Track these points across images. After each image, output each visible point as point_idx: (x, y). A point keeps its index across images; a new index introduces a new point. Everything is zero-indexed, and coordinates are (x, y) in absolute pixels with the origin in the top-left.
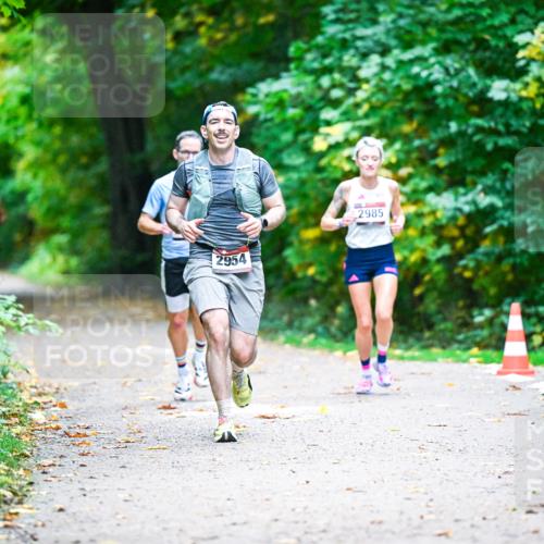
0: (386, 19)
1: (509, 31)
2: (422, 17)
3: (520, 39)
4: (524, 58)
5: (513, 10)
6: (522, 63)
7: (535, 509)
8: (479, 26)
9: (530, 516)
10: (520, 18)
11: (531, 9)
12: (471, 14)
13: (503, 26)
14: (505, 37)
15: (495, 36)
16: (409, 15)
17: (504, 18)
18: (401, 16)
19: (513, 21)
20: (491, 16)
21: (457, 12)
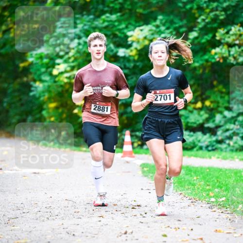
0: (80, 26)
1: (125, 31)
2: (93, 25)
3: (129, 34)
4: (131, 41)
5: (127, 23)
6: (130, 43)
7: (135, 207)
8: (114, 29)
9: (133, 210)
10: (130, 26)
11: (133, 23)
12: (111, 25)
13: (123, 29)
14: (123, 33)
15: (120, 33)
16: (88, 25)
17: (123, 26)
18: (85, 25)
19: (127, 27)
20: (119, 25)
21: (106, 24)
